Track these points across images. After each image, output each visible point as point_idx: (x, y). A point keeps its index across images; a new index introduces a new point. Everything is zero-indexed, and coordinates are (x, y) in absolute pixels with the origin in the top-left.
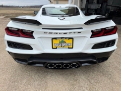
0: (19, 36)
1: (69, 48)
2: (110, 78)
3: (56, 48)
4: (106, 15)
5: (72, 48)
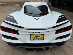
0: (10, 32)
1: (41, 40)
2: (65, 54)
3: (33, 40)
4: (65, 4)
5: (43, 40)
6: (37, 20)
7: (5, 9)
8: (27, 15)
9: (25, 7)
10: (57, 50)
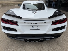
6: (34, 13)
7: (5, 9)
8: (26, 10)
9: (24, 4)
10: (53, 43)
